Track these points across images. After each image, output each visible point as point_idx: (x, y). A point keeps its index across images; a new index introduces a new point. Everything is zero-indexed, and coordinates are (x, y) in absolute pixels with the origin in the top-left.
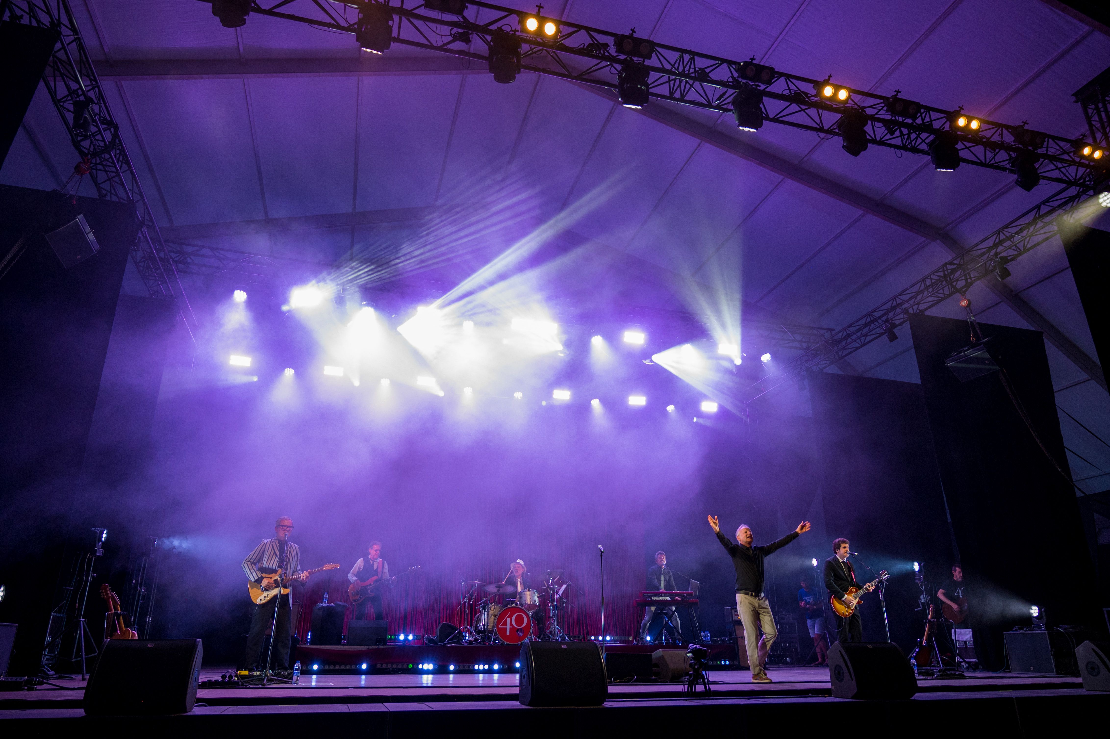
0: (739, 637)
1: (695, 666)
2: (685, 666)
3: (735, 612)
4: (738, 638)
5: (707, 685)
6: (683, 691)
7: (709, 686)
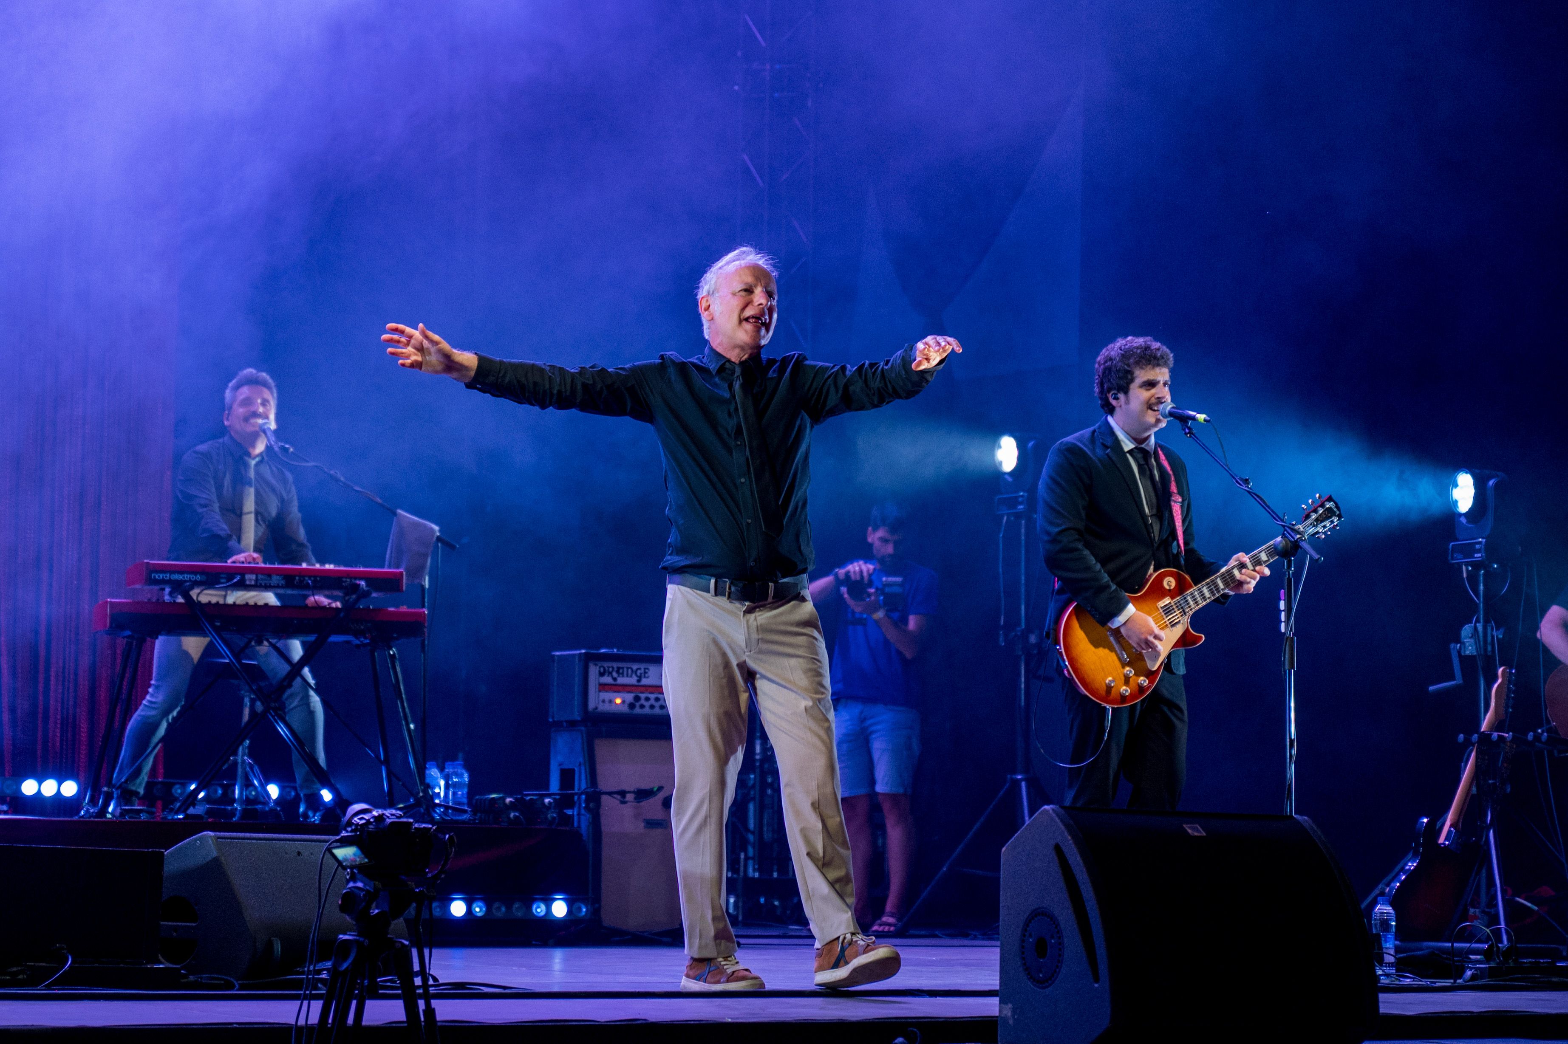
0: (610, 794)
1: (369, 907)
2: (321, 906)
3: (602, 674)
4: (605, 799)
5: (421, 1004)
6: (302, 1022)
7: (428, 1004)
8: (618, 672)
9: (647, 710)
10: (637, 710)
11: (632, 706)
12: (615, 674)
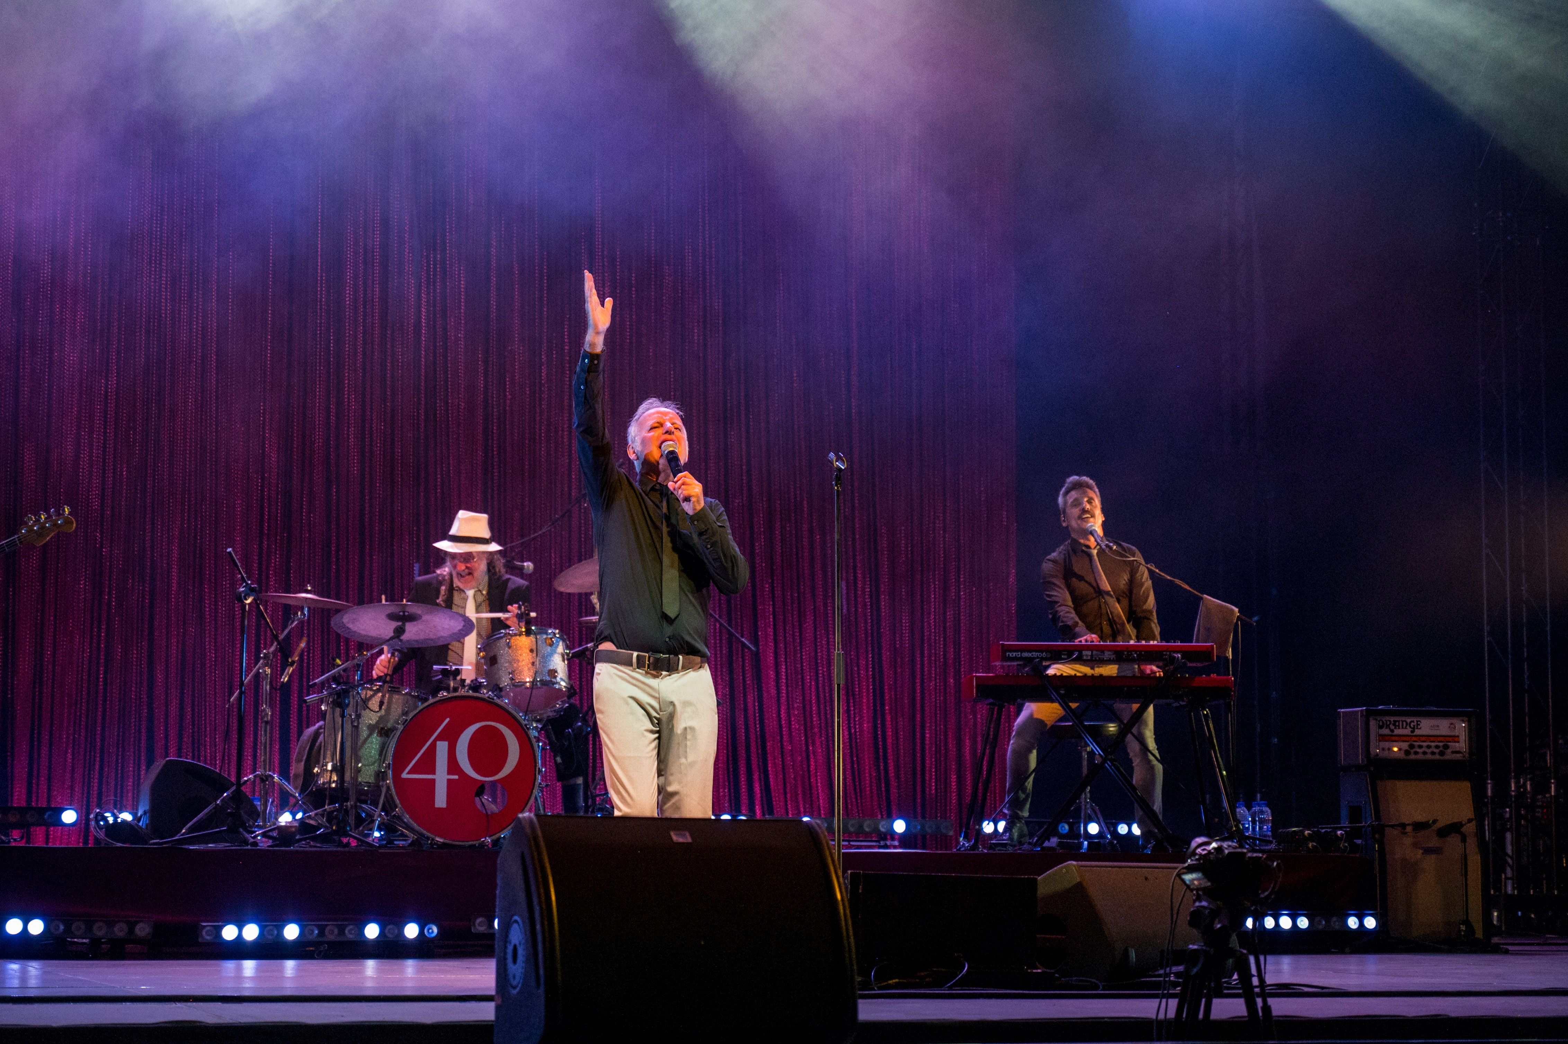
0: (1393, 826)
1: (1212, 922)
2: (1174, 923)
3: (1381, 727)
4: (1388, 830)
5: (1259, 1001)
6: (1161, 1016)
7: (1265, 1002)
8: (1394, 725)
9: (1420, 757)
10: (1413, 757)
11: (1407, 753)
12: (1392, 727)
